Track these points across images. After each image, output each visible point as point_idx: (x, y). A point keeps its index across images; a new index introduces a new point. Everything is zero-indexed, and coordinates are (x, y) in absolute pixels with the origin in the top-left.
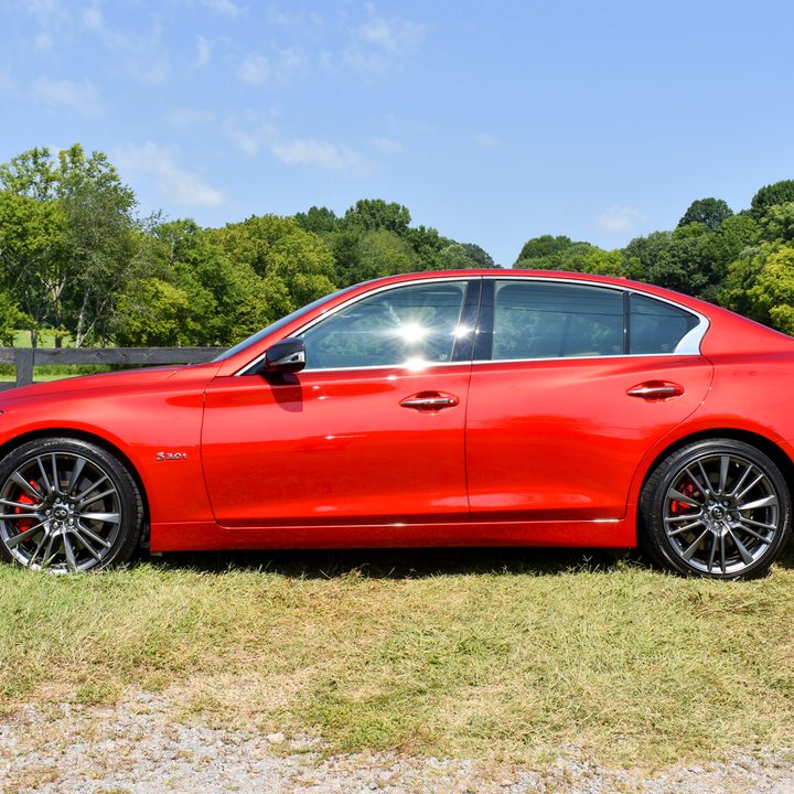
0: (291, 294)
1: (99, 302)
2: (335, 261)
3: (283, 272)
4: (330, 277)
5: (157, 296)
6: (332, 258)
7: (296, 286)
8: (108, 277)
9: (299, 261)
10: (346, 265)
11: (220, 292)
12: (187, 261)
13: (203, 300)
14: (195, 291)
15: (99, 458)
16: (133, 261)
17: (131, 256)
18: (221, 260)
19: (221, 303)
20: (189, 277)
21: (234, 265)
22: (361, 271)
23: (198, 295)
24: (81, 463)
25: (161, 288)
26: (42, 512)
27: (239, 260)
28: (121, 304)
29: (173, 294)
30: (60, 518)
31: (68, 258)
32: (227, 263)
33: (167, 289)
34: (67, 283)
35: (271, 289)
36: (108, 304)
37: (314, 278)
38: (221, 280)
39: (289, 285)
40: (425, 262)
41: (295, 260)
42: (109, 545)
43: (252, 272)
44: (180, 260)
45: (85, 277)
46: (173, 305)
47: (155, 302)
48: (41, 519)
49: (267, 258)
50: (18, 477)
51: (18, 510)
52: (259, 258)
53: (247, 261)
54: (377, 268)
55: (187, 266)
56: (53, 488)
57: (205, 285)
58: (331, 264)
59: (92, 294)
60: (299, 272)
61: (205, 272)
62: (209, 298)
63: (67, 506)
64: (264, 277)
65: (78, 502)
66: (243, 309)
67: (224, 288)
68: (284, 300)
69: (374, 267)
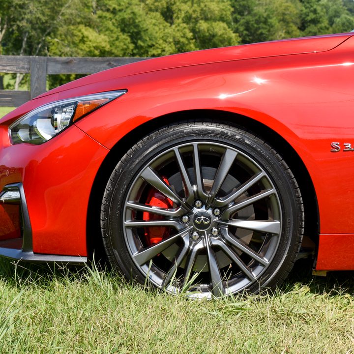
0: (195, 38)
1: (35, 46)
2: (232, 9)
3: (188, 19)
4: (228, 24)
5: (83, 40)
6: (229, 7)
7: (199, 31)
8: (43, 23)
9: (202, 10)
10: (241, 13)
11: (135, 36)
12: (108, 10)
13: (122, 44)
14: (115, 36)
15: (255, 150)
16: (63, 10)
17: (62, 6)
18: (136, 9)
19: (137, 47)
20: (109, 24)
21: (147, 13)
22: (254, 19)
23: (117, 39)
24: (230, 156)
25: (86, 33)
26: (179, 218)
27: (151, 10)
28: (53, 47)
29: (96, 38)
30: (202, 226)
31: (9, 8)
32: (141, 12)
33: (91, 34)
34: (8, 29)
35: (178, 35)
36: (43, 47)
37: (214, 24)
38: (137, 26)
39: (193, 30)
40: (307, 10)
41: (198, 9)
42: (266, 261)
43: (162, 20)
44: (102, 10)
45: (23, 24)
46: (96, 48)
47: (81, 46)
48: (178, 228)
49: (174, 8)
50: (149, 174)
51: (146, 216)
52: (168, 8)
53: (157, 11)
54: (268, 16)
55: (108, 15)
56: (195, 188)
57: (123, 31)
58: (229, 13)
59: (30, 38)
60: (202, 19)
61: (123, 20)
62: (127, 42)
63: (210, 211)
64: (172, 23)
65: (226, 206)
66: (155, 52)
67: (138, 33)
68: (190, 43)
69: (265, 15)
